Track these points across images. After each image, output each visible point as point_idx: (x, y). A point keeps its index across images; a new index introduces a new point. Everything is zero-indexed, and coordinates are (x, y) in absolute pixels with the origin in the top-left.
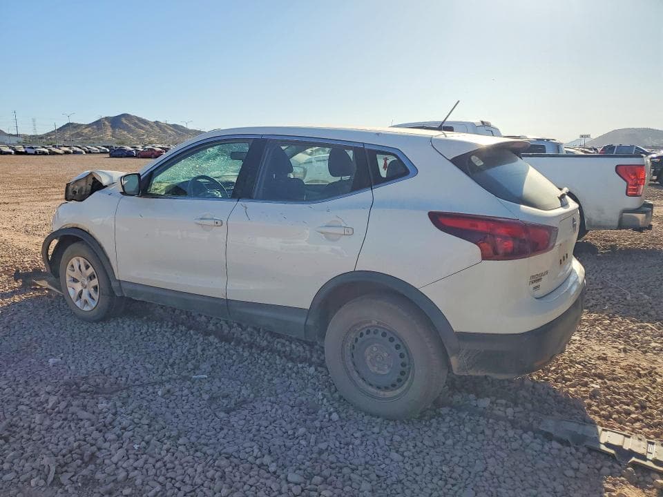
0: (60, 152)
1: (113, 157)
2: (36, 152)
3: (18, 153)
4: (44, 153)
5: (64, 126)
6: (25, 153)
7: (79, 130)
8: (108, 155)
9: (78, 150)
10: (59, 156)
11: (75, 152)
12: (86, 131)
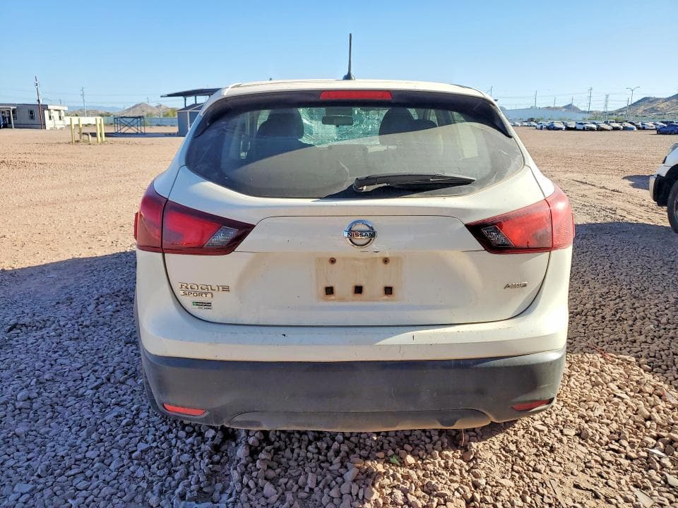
0: (609, 127)
1: (660, 134)
2: (584, 128)
3: (568, 129)
4: (592, 129)
5: (639, 101)
6: (574, 129)
7: (654, 105)
8: (656, 132)
9: (630, 126)
10: (606, 132)
11: (625, 129)
12: (662, 106)
